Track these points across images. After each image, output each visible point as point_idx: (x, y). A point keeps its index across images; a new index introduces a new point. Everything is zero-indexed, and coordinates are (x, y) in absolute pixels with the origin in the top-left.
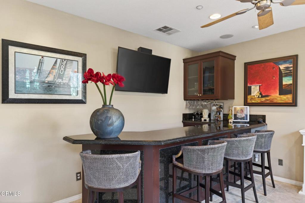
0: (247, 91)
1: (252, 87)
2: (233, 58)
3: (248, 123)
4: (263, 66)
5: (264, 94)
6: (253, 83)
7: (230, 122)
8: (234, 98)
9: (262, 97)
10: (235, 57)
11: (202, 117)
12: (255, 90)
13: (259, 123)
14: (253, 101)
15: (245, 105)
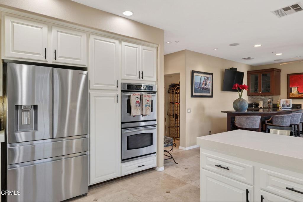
0: (289, 90)
1: (293, 88)
2: (279, 71)
3: (291, 108)
4: (300, 76)
5: (300, 92)
6: (293, 85)
7: (280, 108)
8: (280, 94)
9: (299, 94)
10: (281, 70)
11: (258, 105)
12: (295, 90)
13: (298, 108)
14: (293, 96)
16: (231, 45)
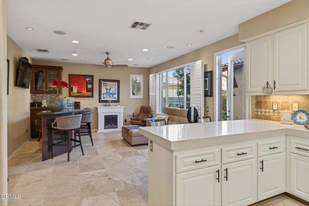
0: (71, 89)
3: (73, 106)
4: (79, 78)
6: (74, 85)
9: (79, 93)
11: (42, 104)
12: (75, 89)
14: (74, 95)
15: (69, 97)
16: (56, 32)
